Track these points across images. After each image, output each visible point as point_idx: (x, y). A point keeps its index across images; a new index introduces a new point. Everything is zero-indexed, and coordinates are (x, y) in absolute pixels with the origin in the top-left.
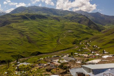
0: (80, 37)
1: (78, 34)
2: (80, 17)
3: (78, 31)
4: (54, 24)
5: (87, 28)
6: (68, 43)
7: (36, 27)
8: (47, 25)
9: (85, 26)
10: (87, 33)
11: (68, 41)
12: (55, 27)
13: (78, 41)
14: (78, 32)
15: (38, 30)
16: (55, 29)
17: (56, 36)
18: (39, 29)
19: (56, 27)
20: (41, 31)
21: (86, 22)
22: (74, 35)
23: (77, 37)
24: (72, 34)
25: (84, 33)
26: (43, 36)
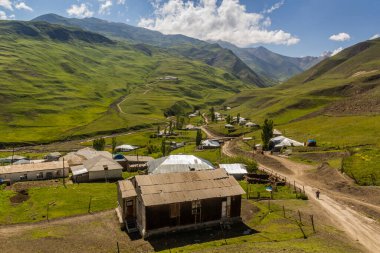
0: (200, 97)
1: (195, 88)
2: (215, 50)
3: (197, 78)
4: (129, 59)
5: (226, 76)
6: (147, 110)
8: (104, 61)
10: (226, 88)
11: (152, 104)
12: (128, 66)
13: (188, 106)
14: (196, 83)
15: (59, 68)
16: (128, 70)
17: (117, 88)
18: (63, 66)
19: (133, 66)
20: (71, 71)
21: (229, 64)
22: (182, 89)
23: (189, 94)
24: (173, 86)
25: (215, 87)
26: (67, 85)
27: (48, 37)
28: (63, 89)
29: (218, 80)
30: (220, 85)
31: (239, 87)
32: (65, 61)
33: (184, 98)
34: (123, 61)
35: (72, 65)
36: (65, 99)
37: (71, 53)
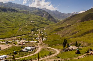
0: (39, 26)
1: (38, 24)
3: (38, 21)
4: (22, 16)
5: (46, 20)
6: (27, 30)
7: (5, 17)
8: (16, 17)
9: (45, 19)
10: (45, 24)
11: (28, 29)
12: (22, 18)
13: (36, 29)
14: (38, 23)
16: (22, 19)
17: (20, 24)
18: (7, 19)
19: (23, 18)
20: (9, 20)
21: (47, 16)
22: (35, 24)
23: (36, 26)
24: (33, 24)
25: (43, 24)
26: (9, 24)
27: (2, 11)
28: (8, 25)
29: (44, 22)
30: (44, 23)
31: (49, 23)
32: (7, 18)
33: (35, 27)
34: (20, 17)
35: (9, 19)
36: (9, 28)
37: (8, 15)
